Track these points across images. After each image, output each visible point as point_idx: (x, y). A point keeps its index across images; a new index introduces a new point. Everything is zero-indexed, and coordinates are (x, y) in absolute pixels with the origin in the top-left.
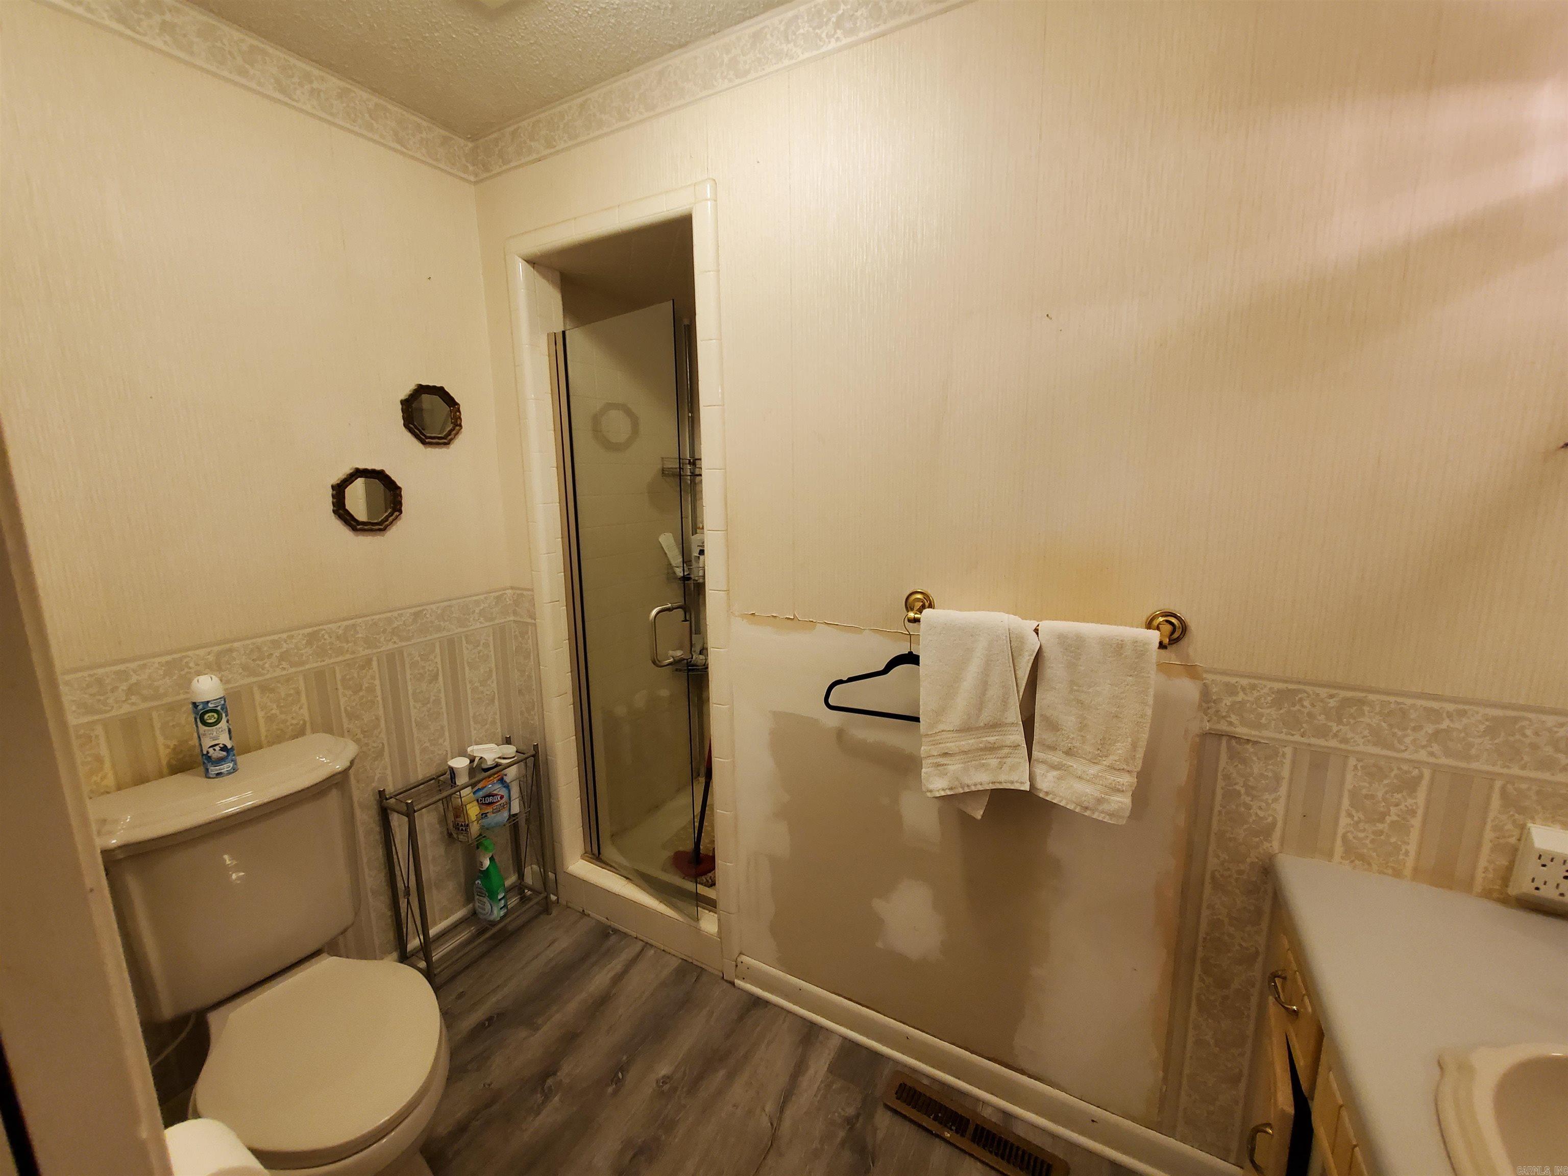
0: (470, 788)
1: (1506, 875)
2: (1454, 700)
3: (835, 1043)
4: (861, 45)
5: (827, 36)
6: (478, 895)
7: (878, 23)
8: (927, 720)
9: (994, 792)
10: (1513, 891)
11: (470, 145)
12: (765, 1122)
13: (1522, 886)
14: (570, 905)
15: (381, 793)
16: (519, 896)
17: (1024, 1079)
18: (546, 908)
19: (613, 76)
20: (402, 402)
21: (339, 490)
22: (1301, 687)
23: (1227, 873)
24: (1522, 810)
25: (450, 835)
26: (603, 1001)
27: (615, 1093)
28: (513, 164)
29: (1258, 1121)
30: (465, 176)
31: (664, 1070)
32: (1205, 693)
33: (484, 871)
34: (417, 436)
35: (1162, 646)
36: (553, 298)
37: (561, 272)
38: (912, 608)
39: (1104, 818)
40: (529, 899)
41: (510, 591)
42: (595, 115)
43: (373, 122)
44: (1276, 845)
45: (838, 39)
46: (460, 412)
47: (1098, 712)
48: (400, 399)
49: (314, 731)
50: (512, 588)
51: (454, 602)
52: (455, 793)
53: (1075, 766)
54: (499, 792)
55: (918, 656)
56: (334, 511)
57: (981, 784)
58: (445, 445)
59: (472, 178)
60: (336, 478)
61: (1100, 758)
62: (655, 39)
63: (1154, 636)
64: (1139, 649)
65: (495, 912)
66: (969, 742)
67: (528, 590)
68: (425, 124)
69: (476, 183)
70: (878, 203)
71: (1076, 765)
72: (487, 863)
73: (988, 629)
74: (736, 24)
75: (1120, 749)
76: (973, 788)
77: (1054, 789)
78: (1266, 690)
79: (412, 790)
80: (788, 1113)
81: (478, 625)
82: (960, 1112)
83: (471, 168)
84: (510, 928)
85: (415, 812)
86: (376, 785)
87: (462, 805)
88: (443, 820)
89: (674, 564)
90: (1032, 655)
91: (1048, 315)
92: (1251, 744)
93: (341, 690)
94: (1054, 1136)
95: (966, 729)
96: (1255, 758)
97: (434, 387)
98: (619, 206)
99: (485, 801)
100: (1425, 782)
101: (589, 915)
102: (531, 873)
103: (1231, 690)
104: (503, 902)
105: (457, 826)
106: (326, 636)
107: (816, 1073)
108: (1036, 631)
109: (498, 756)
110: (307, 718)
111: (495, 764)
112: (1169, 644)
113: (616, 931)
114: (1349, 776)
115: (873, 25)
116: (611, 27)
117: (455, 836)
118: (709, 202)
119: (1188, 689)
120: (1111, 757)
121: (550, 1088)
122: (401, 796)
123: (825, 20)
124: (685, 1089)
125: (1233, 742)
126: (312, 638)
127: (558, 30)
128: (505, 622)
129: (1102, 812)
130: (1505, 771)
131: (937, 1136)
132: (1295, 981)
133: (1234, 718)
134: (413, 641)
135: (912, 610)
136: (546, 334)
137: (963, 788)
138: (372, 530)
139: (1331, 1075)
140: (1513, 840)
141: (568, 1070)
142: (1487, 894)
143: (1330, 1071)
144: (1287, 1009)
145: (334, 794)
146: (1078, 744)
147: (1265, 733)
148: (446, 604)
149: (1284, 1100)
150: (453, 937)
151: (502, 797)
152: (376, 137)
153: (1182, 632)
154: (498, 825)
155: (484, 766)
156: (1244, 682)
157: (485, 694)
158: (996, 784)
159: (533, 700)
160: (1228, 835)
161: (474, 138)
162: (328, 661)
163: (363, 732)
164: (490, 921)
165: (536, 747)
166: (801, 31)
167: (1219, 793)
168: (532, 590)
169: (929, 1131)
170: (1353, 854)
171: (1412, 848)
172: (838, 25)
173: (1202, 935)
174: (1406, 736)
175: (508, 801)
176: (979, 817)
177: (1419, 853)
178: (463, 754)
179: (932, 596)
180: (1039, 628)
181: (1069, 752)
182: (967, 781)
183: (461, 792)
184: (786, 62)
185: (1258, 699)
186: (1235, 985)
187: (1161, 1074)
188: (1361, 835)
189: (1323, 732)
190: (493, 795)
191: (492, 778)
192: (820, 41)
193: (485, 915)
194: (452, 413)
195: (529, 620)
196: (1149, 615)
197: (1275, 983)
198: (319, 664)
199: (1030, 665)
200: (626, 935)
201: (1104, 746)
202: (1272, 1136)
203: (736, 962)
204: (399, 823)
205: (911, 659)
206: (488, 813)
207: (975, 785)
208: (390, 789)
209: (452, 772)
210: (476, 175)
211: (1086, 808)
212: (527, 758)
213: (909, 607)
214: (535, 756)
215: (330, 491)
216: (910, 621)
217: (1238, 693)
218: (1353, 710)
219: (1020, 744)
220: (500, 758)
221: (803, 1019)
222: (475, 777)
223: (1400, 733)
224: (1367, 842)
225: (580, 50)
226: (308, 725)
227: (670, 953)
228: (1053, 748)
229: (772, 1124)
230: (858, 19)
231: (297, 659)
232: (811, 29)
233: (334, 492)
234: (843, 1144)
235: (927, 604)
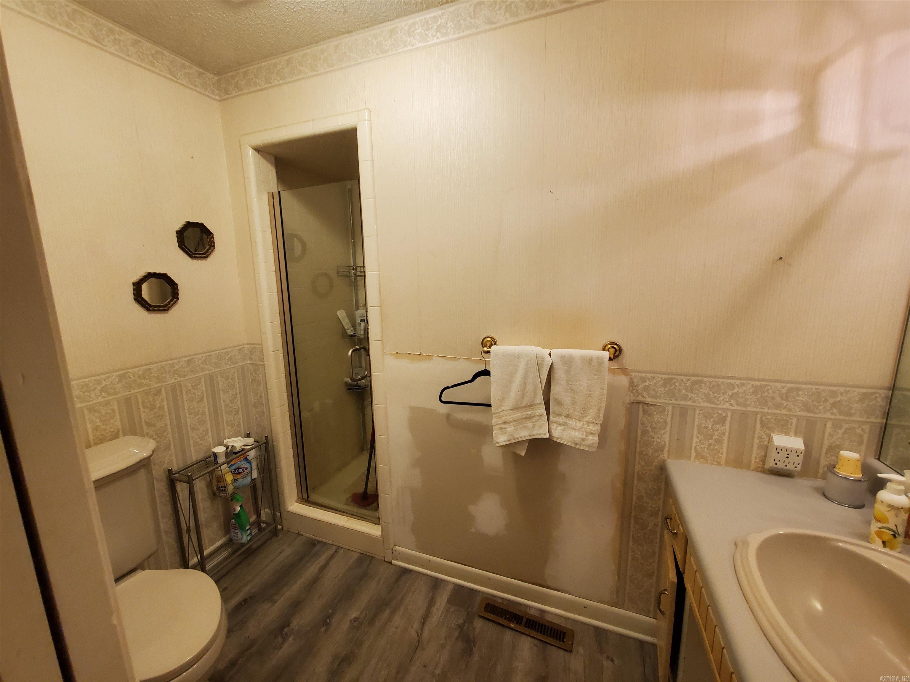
0: (226, 464)
1: (764, 461)
2: (740, 379)
3: (450, 587)
4: (451, 42)
5: (431, 35)
6: (233, 529)
7: (459, 32)
8: (495, 405)
9: (531, 440)
10: (766, 467)
11: (216, 78)
12: (414, 634)
13: (770, 464)
14: (290, 530)
15: (170, 471)
16: (258, 528)
17: (551, 591)
18: (275, 533)
19: (307, 45)
20: (177, 232)
21: (137, 286)
22: (674, 376)
23: (644, 472)
24: (769, 428)
25: (214, 494)
26: (315, 581)
27: (326, 631)
28: (244, 92)
29: (661, 589)
30: (213, 96)
31: (354, 614)
32: (631, 382)
33: (236, 514)
34: (187, 253)
35: (610, 359)
36: (271, 172)
37: (275, 156)
38: (486, 345)
39: (586, 448)
40: (264, 529)
41: (247, 346)
42: (296, 67)
43: (155, 61)
44: (666, 455)
45: (438, 38)
46: (214, 239)
47: (581, 394)
48: (175, 230)
49: (125, 435)
50: (248, 344)
51: (213, 353)
52: (217, 468)
53: (570, 423)
54: (244, 465)
55: (490, 371)
56: (135, 299)
57: (524, 437)
58: (204, 258)
59: (218, 98)
60: (135, 278)
61: (582, 418)
62: (333, 28)
63: (606, 354)
64: (600, 363)
65: (245, 537)
66: (517, 415)
67: (258, 344)
68: (187, 64)
69: (220, 101)
70: (462, 128)
71: (572, 423)
72: (238, 509)
73: (526, 355)
74: (380, 24)
75: (592, 412)
76: (520, 440)
77: (561, 436)
78: (659, 379)
79: (190, 468)
80: (426, 628)
81: (228, 367)
82: (518, 613)
83: (217, 92)
84: (254, 547)
85: (193, 480)
86: (166, 466)
87: (222, 474)
88: (209, 485)
89: (346, 327)
90: (548, 367)
91: (551, 191)
92: (653, 406)
93: (142, 409)
94: (566, 619)
95: (516, 408)
96: (655, 413)
97: (197, 223)
98: (312, 120)
99: (236, 472)
100: (729, 419)
101: (302, 535)
102: (265, 513)
103: (643, 380)
104: (249, 531)
105: (218, 488)
106: (131, 376)
107: (440, 604)
108: (550, 354)
109: (243, 445)
110: (120, 427)
111: (242, 449)
112: (614, 358)
113: (319, 542)
114: (697, 419)
115: (456, 32)
116: (307, 19)
117: (217, 494)
118: (367, 122)
119: (623, 380)
120: (588, 417)
121: (286, 634)
122: (183, 472)
123: (430, 27)
124: (367, 623)
125: (645, 406)
126: (122, 377)
127: (275, 17)
128: (244, 364)
129: (585, 445)
130: (762, 410)
131: (507, 627)
132: (676, 520)
133: (645, 394)
134: (187, 378)
135: (485, 346)
136: (267, 193)
137: (515, 439)
138: (160, 310)
139: (692, 558)
140: (766, 443)
141: (295, 623)
142: (756, 470)
143: (691, 556)
144: (671, 532)
145: (143, 471)
146: (572, 412)
147: (659, 400)
148: (208, 354)
149: (673, 577)
150: (217, 556)
151: (246, 469)
152: (157, 71)
153: (619, 352)
154: (245, 486)
155: (235, 451)
156: (649, 375)
157: (233, 408)
158: (532, 436)
159: (263, 410)
160: (644, 453)
161: (219, 74)
162: (133, 392)
163: (156, 434)
164: (242, 544)
165: (266, 438)
166: (418, 31)
167: (639, 432)
168: (262, 345)
169: (502, 625)
170: (699, 456)
171: (724, 450)
172: (438, 30)
173: (634, 504)
174: (720, 397)
175: (250, 471)
176: (523, 455)
177: (727, 452)
178: (221, 444)
179: (496, 339)
180: (551, 353)
181: (567, 416)
182: (517, 436)
183: (221, 467)
184: (409, 47)
185: (655, 384)
186: (650, 527)
187: (617, 578)
188: (703, 446)
189: (685, 398)
190: (241, 468)
191: (240, 458)
192: (428, 38)
193: (237, 540)
194: (209, 239)
195: (260, 363)
196: (604, 344)
197: (667, 521)
198: (127, 393)
199: (547, 372)
200: (325, 543)
201: (584, 411)
202: (668, 594)
203: (392, 550)
204: (182, 489)
205: (487, 373)
206: (238, 478)
207: (521, 438)
208: (175, 468)
209: (215, 455)
210: (220, 96)
211: (577, 444)
212: (260, 445)
213: (483, 345)
214: (266, 443)
215: (132, 287)
216: (485, 352)
217: (646, 381)
218: (697, 386)
219: (543, 414)
220: (244, 446)
221: (431, 577)
222: (229, 458)
223: (717, 396)
224: (705, 449)
225: (288, 29)
226: (121, 431)
227: (352, 551)
228: (559, 415)
229: (418, 635)
230: (448, 28)
231: (112, 391)
232: (422, 31)
233: (135, 287)
234: (457, 639)
235: (493, 343)
